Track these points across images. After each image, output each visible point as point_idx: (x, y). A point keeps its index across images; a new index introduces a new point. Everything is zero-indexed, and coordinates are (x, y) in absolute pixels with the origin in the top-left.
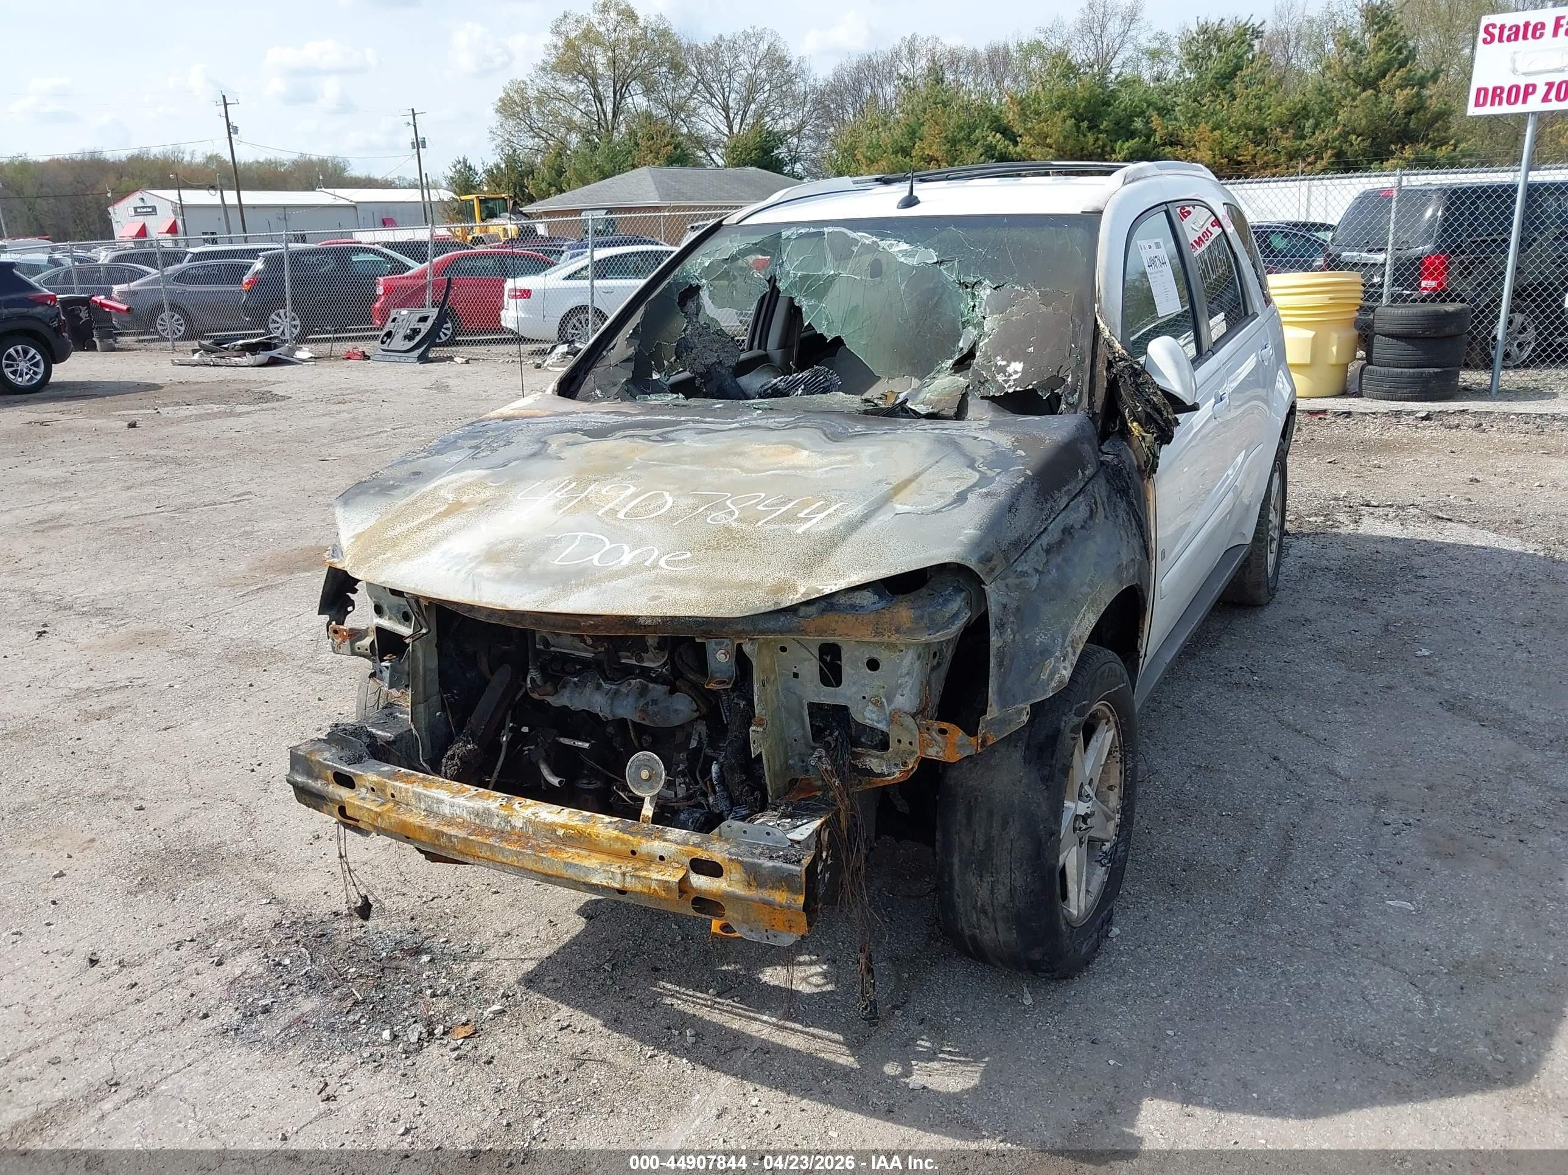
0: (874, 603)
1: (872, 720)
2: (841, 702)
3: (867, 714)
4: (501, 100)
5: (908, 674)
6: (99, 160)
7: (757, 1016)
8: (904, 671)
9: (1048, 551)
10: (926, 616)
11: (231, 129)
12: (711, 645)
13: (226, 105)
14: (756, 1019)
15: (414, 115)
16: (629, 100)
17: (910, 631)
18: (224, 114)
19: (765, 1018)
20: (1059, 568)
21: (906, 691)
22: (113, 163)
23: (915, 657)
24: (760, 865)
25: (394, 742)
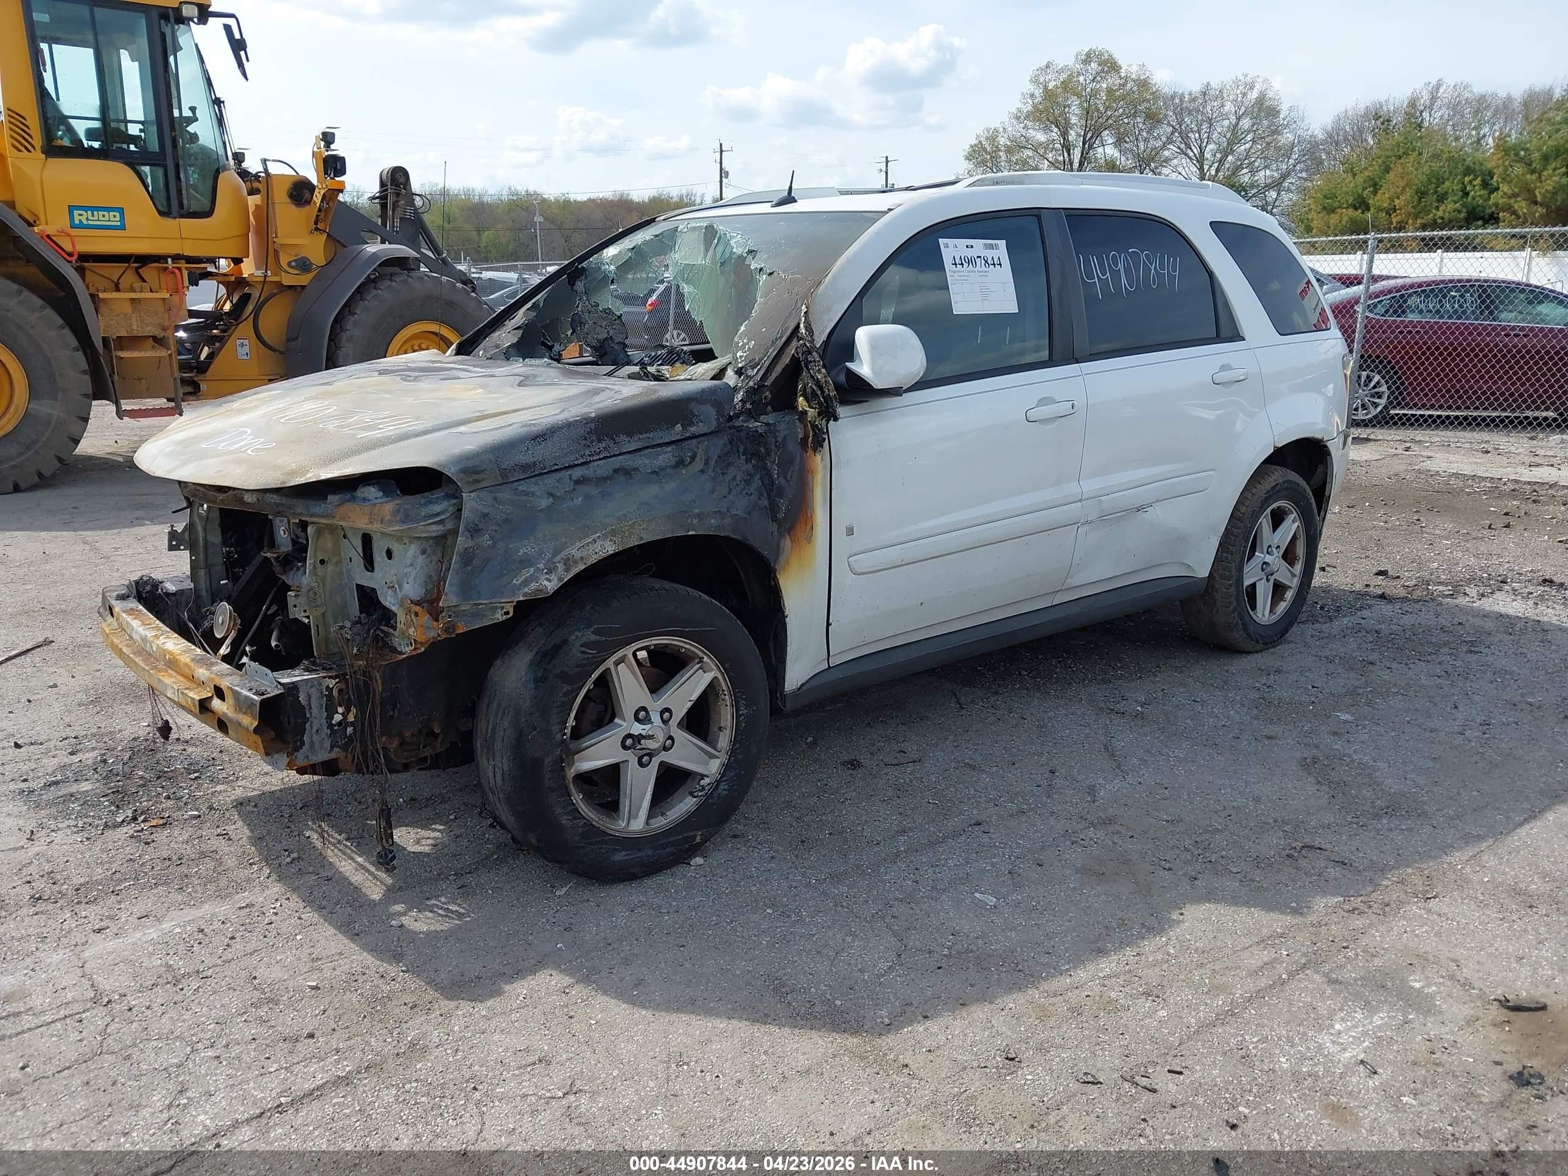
0: (377, 498)
1: (390, 603)
2: (372, 585)
3: (389, 599)
4: (972, 146)
5: (411, 565)
6: (626, 200)
7: (354, 855)
8: (409, 562)
9: (578, 482)
10: (402, 510)
11: (723, 174)
12: (277, 521)
13: (721, 151)
14: (352, 859)
15: (887, 162)
16: (1100, 150)
17: (391, 523)
18: (719, 161)
19: (359, 859)
20: (587, 497)
21: (411, 580)
22: (638, 203)
23: (418, 552)
24: (240, 693)
25: (174, 594)
